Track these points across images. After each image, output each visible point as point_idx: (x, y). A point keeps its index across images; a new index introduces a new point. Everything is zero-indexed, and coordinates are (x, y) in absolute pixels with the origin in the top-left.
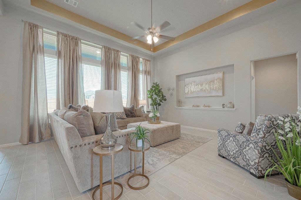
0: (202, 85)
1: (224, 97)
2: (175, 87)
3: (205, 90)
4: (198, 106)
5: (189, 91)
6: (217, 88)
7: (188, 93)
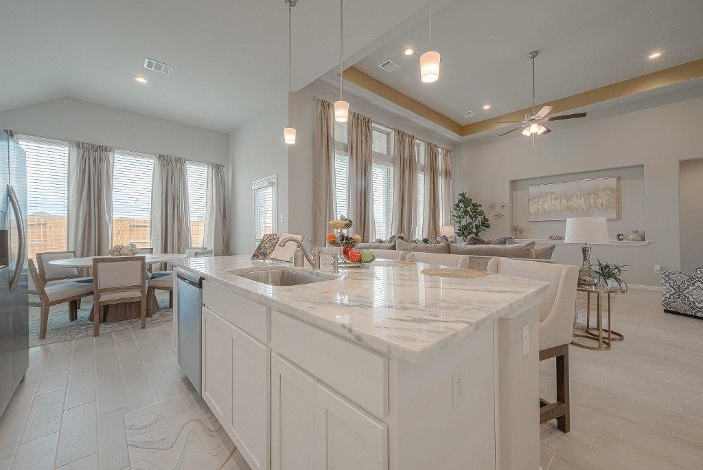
0: (569, 199)
1: (618, 221)
2: (508, 202)
3: (576, 209)
4: (561, 238)
5: (538, 211)
6: (604, 205)
7: (535, 214)
